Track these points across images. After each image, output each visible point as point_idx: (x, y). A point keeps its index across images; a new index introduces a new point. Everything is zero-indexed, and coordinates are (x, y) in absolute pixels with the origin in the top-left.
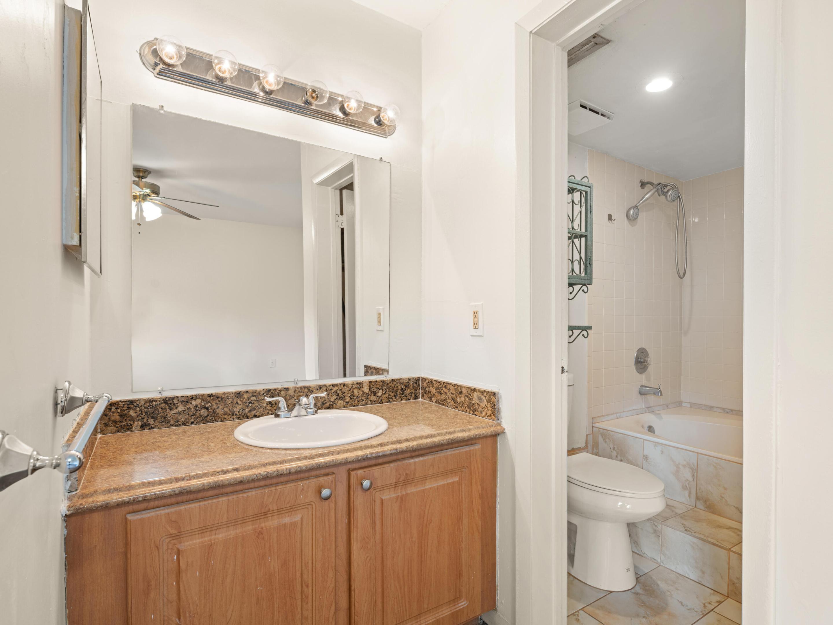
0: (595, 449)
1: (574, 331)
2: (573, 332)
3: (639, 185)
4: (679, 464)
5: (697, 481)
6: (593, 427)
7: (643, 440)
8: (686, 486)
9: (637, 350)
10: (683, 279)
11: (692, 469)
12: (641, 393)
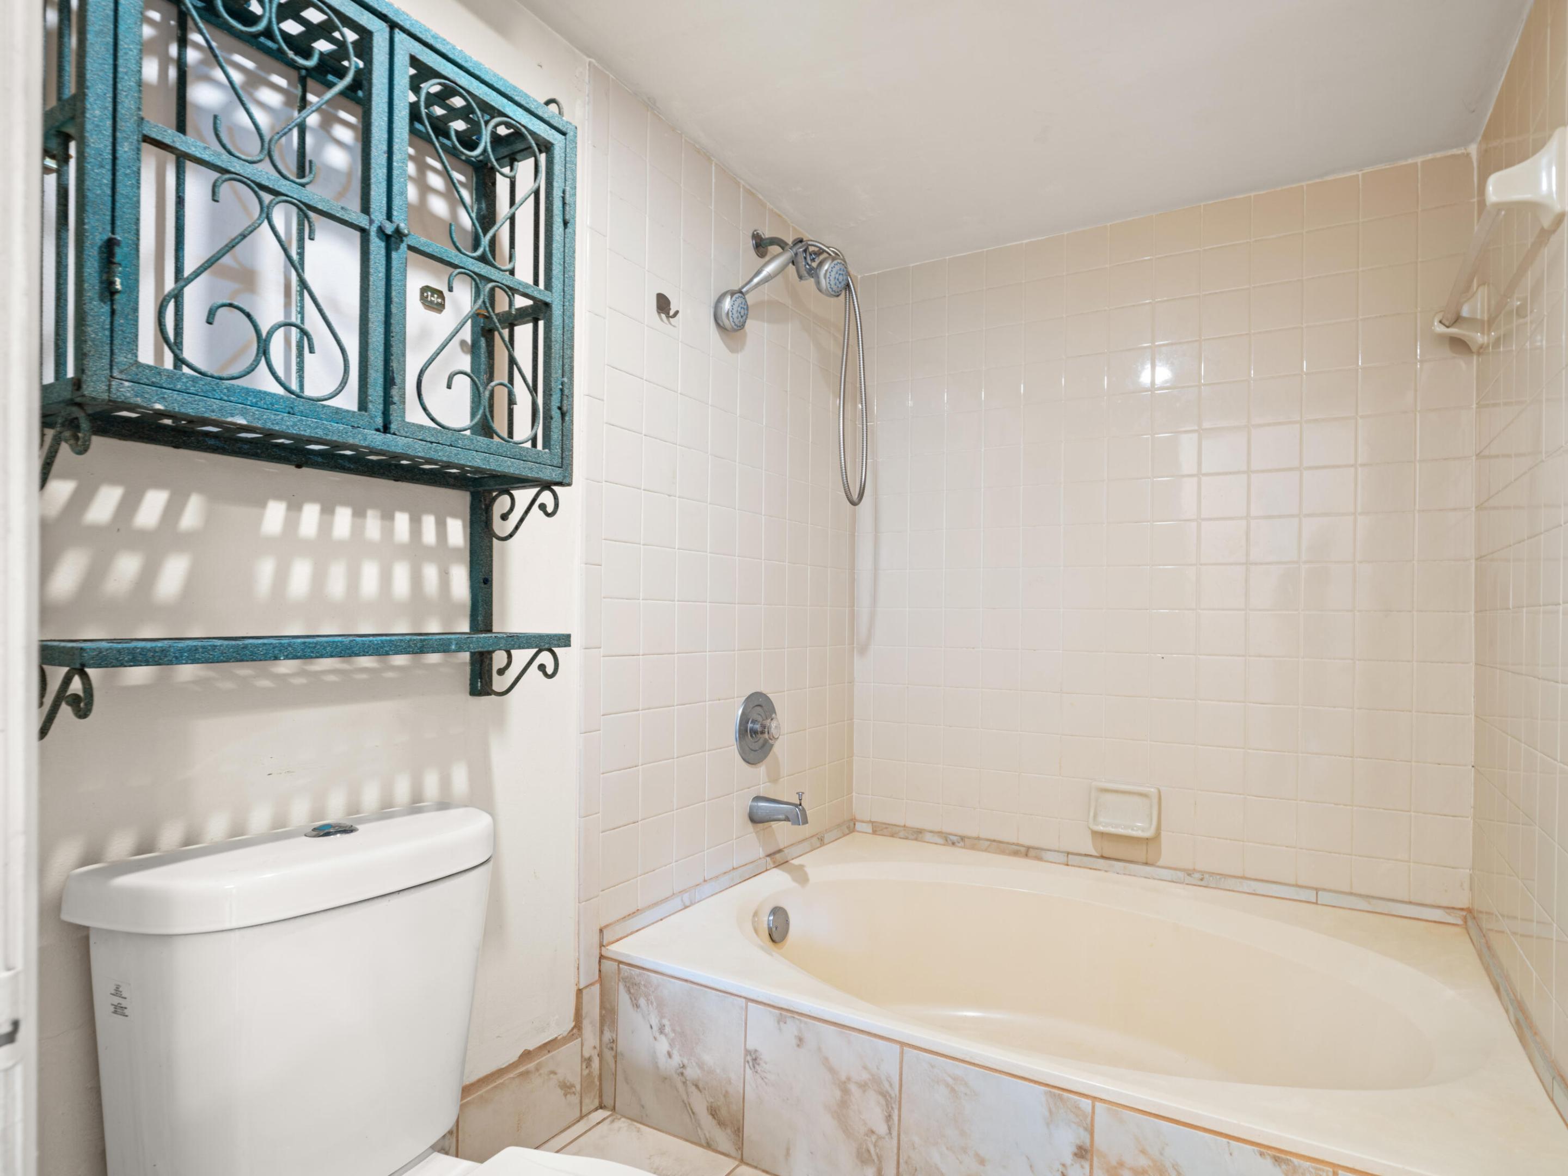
0: (606, 1028)
1: (513, 652)
2: (510, 656)
3: (751, 243)
4: (849, 1079)
5: (899, 1135)
6: (602, 957)
7: (744, 1000)
8: (869, 1151)
9: (745, 698)
10: (857, 507)
11: (884, 1094)
12: (754, 819)
